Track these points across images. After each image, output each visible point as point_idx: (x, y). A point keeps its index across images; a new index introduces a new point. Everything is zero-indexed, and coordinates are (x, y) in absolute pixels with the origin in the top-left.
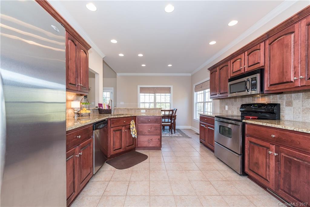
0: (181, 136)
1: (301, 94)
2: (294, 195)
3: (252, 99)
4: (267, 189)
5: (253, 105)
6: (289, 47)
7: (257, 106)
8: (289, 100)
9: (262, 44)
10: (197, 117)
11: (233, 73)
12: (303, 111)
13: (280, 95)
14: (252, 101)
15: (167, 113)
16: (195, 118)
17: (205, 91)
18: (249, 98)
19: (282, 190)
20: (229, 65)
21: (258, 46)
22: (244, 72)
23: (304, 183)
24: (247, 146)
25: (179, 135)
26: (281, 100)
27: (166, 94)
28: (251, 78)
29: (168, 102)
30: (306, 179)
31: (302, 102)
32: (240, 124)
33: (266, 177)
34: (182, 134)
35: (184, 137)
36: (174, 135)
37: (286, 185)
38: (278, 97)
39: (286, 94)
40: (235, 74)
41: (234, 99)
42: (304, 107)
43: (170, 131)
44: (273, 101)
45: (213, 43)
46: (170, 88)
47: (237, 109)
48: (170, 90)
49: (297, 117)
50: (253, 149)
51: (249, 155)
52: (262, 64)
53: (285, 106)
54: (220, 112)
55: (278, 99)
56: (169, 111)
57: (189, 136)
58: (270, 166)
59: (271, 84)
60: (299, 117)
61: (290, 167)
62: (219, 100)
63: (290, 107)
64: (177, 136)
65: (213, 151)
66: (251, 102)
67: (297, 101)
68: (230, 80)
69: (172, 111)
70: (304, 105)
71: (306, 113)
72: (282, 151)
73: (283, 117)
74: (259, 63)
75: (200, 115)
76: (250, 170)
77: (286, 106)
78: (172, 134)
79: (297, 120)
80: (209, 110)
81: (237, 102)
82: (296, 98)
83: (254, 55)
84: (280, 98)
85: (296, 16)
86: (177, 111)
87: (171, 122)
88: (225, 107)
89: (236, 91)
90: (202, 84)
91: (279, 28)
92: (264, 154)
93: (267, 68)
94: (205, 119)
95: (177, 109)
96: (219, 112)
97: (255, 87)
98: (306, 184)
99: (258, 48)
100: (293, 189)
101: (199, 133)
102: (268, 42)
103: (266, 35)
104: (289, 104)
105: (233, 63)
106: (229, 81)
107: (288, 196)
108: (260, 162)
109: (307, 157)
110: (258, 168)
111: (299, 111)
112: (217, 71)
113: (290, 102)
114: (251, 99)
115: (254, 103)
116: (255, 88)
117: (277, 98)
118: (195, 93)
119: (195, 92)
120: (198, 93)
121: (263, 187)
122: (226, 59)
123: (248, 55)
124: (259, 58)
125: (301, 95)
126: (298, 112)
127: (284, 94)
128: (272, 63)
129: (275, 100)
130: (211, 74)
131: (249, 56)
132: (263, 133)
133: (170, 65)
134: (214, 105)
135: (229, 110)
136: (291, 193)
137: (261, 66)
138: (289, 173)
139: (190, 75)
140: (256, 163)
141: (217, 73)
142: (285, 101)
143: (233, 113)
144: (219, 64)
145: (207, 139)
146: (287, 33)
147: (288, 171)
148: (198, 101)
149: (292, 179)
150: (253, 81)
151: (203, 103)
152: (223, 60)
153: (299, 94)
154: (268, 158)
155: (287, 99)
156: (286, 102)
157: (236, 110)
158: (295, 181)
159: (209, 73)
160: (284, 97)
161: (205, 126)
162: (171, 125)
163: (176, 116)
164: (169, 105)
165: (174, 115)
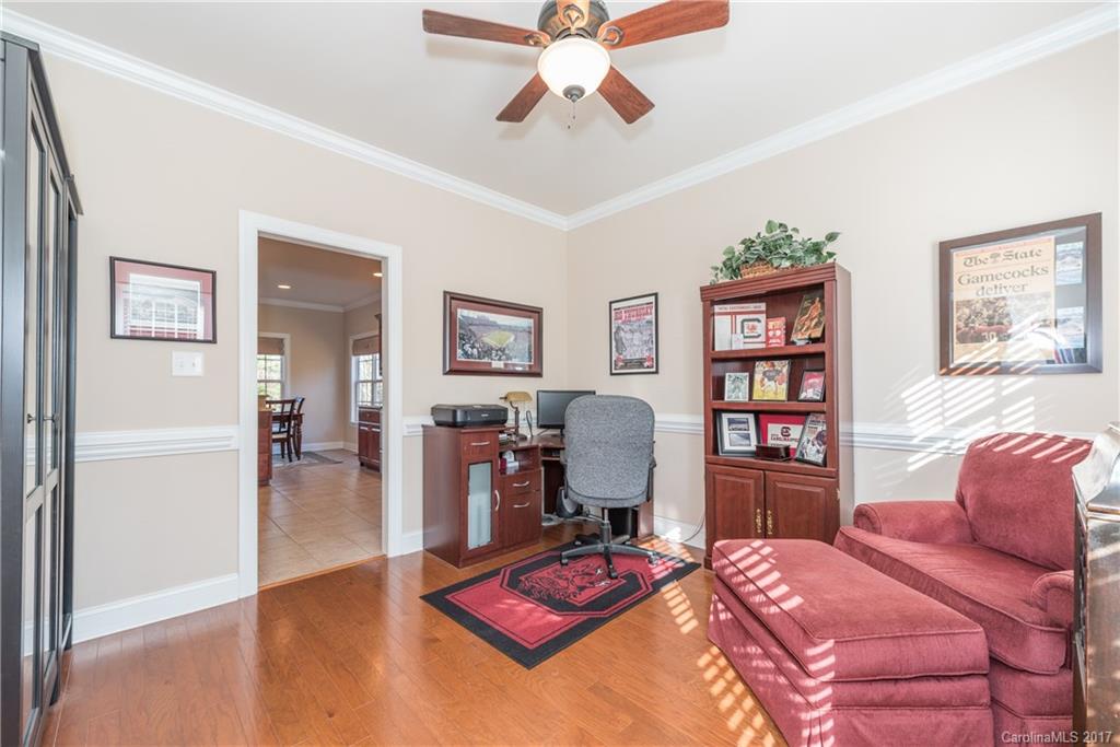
0: (316, 462)
10: (354, 418)
15: (277, 409)
25: (310, 461)
27: (268, 357)
29: (275, 379)
34: (318, 459)
35: (324, 463)
36: (296, 462)
46: (282, 340)
48: (283, 345)
56: (283, 402)
57: (337, 460)
69: (293, 402)
75: (360, 407)
78: (291, 461)
86: (304, 403)
87: (288, 431)
95: (303, 400)
101: (357, 452)
118: (354, 359)
119: (355, 355)
120: (362, 358)
139: (341, 310)
148: (362, 379)
151: (369, 384)
162: (288, 440)
163: (301, 415)
164: (279, 386)
165: (295, 412)
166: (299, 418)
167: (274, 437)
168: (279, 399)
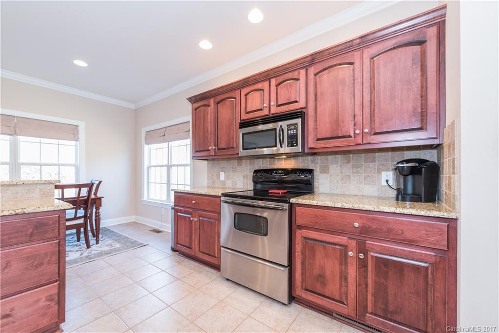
0: (118, 245)
1: (340, 156)
2: (393, 319)
3: (270, 162)
4: (334, 315)
5: (275, 172)
6: (347, 84)
7: (282, 173)
8: (324, 164)
9: (303, 72)
10: (150, 196)
11: (247, 113)
12: (342, 179)
13: (312, 157)
14: (270, 165)
16: (145, 198)
17: (170, 143)
18: (264, 160)
19: (371, 313)
20: (238, 98)
21: (296, 73)
22: (268, 114)
23: (411, 295)
24: (298, 248)
25: (110, 245)
26: (314, 165)
27: (61, 142)
28: (288, 126)
29: (69, 162)
30: (414, 286)
31: (341, 167)
32: (286, 206)
33: (341, 298)
34: (119, 241)
35: (128, 247)
36: (95, 249)
37: (380, 305)
38: (310, 159)
39: (320, 155)
40: (251, 116)
41: (237, 161)
42: (344, 175)
43: (79, 240)
44: (303, 165)
45: (205, 45)
47: (244, 177)
48: (78, 133)
49: (335, 188)
50: (313, 250)
51: (303, 263)
52: (302, 104)
53: (319, 173)
54: (208, 183)
55: (310, 162)
56: (79, 187)
57: (141, 242)
58: (349, 276)
59: (318, 138)
60: (337, 188)
61: (387, 273)
62: (206, 161)
63: (326, 175)
64: (107, 248)
65: (217, 267)
66: (269, 167)
67: (335, 166)
68: (244, 124)
69: (90, 186)
70: (343, 171)
71: (345, 183)
72: (372, 248)
73: (318, 188)
74: (296, 102)
75: (175, 192)
76: (306, 289)
77: (321, 172)
78: (88, 246)
79: (335, 193)
80: (183, 181)
81: (243, 165)
82: (333, 161)
83: (289, 87)
84: (313, 162)
85: (358, 41)
86: (101, 185)
87: (85, 216)
88: (219, 174)
89: (255, 147)
90: (164, 129)
91: (332, 52)
92: (336, 258)
93: (310, 112)
94: (193, 202)
95: (100, 182)
96: (206, 184)
97: (295, 140)
98: (415, 296)
99: (296, 77)
100: (391, 308)
102: (312, 70)
103: (310, 57)
104: (325, 170)
105: (246, 95)
106: (241, 127)
107: (383, 322)
108: (328, 273)
109: (415, 252)
110: (324, 284)
111: (338, 180)
112: (209, 106)
113: (325, 167)
114: (267, 161)
115: (273, 168)
116: (294, 142)
117: (308, 161)
118: (146, 147)
119: (147, 144)
120: (154, 146)
121: (326, 313)
122: (231, 86)
123: (277, 86)
124: (298, 94)
125: (340, 158)
126: (335, 181)
127: (318, 156)
128: (321, 105)
129: (305, 164)
130: (195, 110)
131: (279, 87)
132: (334, 220)
133: (81, 63)
134: (194, 172)
135: (227, 180)
136: (389, 315)
137: (300, 107)
138: (385, 284)
139: (132, 106)
140: (320, 276)
141: (211, 110)
142: (319, 166)
143: (236, 184)
144: (214, 92)
145: (197, 243)
146: (343, 62)
147: (383, 280)
148: (152, 164)
149: (389, 293)
150: (291, 130)
151: (165, 168)
152: (226, 86)
153: (337, 156)
154: (343, 263)
155: (322, 163)
156: (321, 167)
157: (242, 179)
158: (395, 294)
159: (189, 107)
160: (318, 160)
161: (190, 216)
162: (85, 225)
163: (100, 199)
164: (73, 169)
165: (93, 196)
166: (97, 202)
167: (68, 223)
168: (73, 182)
